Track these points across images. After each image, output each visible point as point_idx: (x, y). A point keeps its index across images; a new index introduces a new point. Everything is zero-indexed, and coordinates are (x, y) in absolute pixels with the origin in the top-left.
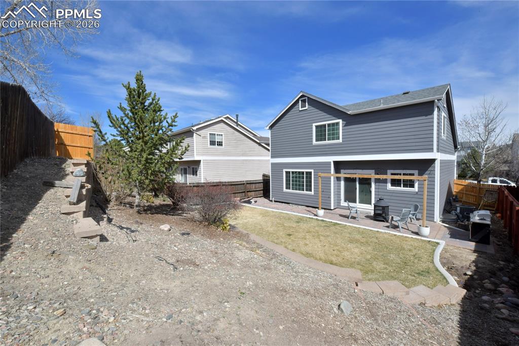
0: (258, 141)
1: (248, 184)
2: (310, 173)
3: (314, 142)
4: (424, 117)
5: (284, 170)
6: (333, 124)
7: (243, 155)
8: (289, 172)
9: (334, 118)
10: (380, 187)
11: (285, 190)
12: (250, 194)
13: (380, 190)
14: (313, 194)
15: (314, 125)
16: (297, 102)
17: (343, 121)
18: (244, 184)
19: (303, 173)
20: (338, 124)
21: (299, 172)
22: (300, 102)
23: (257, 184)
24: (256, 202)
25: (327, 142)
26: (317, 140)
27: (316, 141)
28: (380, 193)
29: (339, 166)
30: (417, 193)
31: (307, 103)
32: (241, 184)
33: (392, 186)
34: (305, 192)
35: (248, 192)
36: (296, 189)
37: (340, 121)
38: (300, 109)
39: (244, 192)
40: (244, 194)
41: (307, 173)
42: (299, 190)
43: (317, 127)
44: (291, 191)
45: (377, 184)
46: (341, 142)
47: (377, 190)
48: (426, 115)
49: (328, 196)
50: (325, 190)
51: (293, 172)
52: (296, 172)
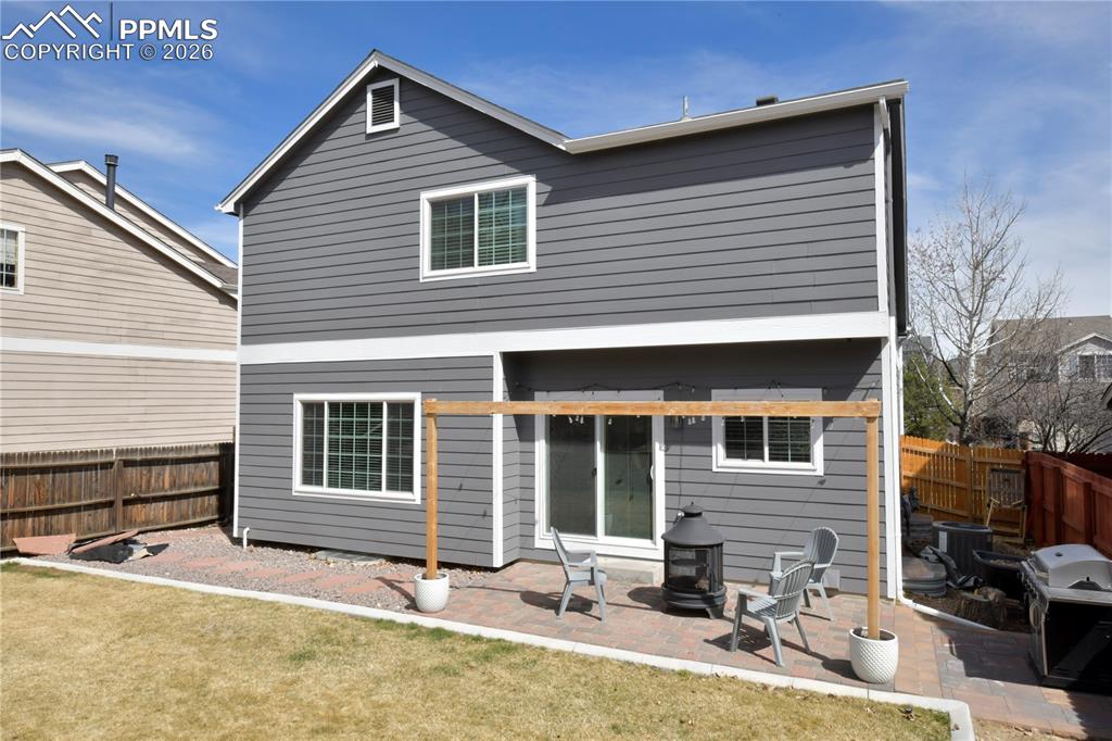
0: (217, 284)
1: (128, 464)
2: (408, 407)
3: (426, 272)
4: (840, 171)
5: (299, 398)
6: (503, 197)
7: (133, 337)
8: (320, 405)
9: (506, 169)
10: (686, 462)
11: (298, 486)
12: (138, 512)
13: (686, 476)
14: (418, 501)
15: (426, 197)
16: (356, 96)
17: (539, 180)
18: (107, 466)
19: (376, 407)
20: (520, 194)
21: (362, 406)
22: (370, 97)
24: (155, 550)
25: (477, 271)
26: (437, 263)
27: (434, 267)
28: (686, 489)
29: (525, 371)
30: (822, 482)
31: (397, 105)
32: (94, 467)
33: (729, 456)
34: (385, 494)
35: (126, 503)
36: (347, 484)
37: (530, 182)
38: (371, 129)
39: (110, 504)
40: (104, 514)
41: (393, 406)
42: (361, 485)
43: (436, 206)
44: (324, 490)
45: (675, 449)
46: (533, 269)
47: (675, 475)
48: (848, 163)
49: (480, 509)
50: (467, 484)
51: (334, 406)
52: (348, 406)
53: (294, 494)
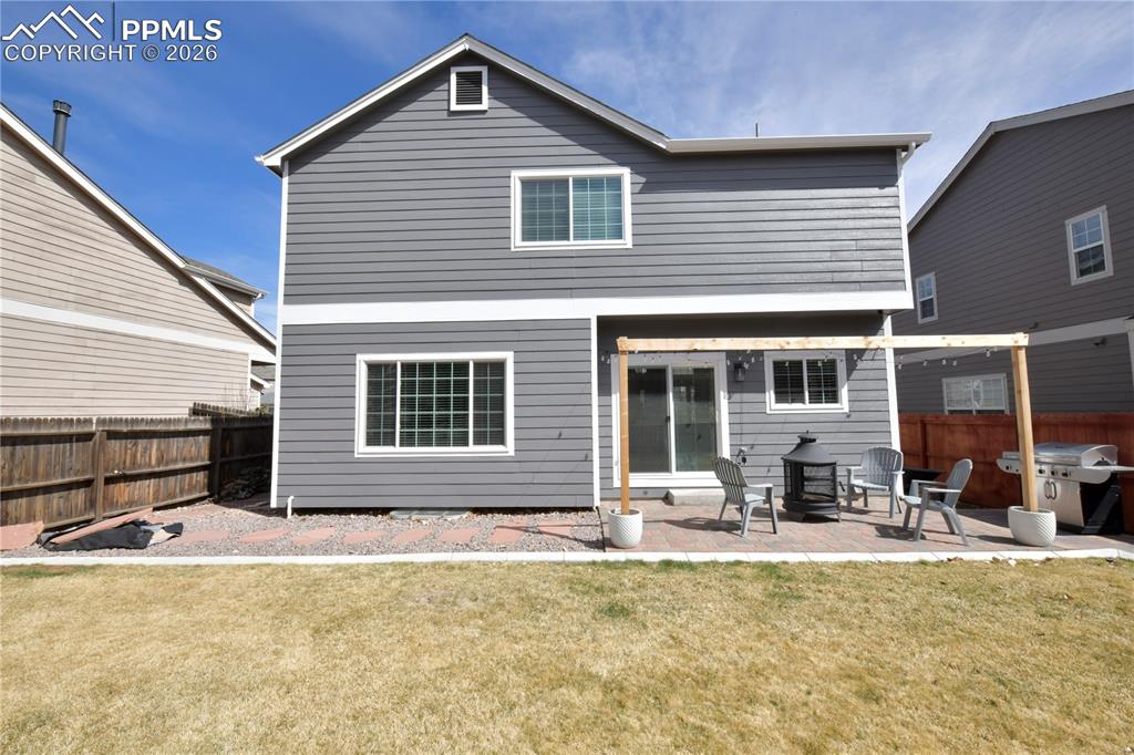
1: (112, 435)
2: (499, 367)
3: (517, 242)
4: (875, 191)
5: (362, 360)
6: (596, 183)
8: (391, 366)
9: (602, 159)
10: (746, 408)
11: (361, 448)
12: (122, 491)
13: (746, 418)
14: (512, 453)
15: (517, 176)
16: (440, 74)
17: (635, 171)
18: (89, 437)
19: (462, 367)
20: (616, 182)
21: (444, 367)
22: (453, 78)
23: (175, 443)
24: (176, 530)
25: (572, 244)
26: (528, 235)
27: (524, 239)
28: (746, 429)
30: (849, 416)
31: (485, 89)
32: (69, 438)
33: (778, 401)
34: (473, 449)
35: (109, 481)
36: (426, 441)
37: (625, 173)
38: (454, 107)
39: (88, 483)
40: (79, 496)
41: (480, 366)
42: (443, 440)
43: (527, 184)
44: (397, 451)
45: (736, 397)
46: (630, 246)
47: (737, 419)
48: (882, 187)
49: (581, 455)
50: (566, 433)
51: (409, 368)
52: (426, 368)
53: (356, 456)
